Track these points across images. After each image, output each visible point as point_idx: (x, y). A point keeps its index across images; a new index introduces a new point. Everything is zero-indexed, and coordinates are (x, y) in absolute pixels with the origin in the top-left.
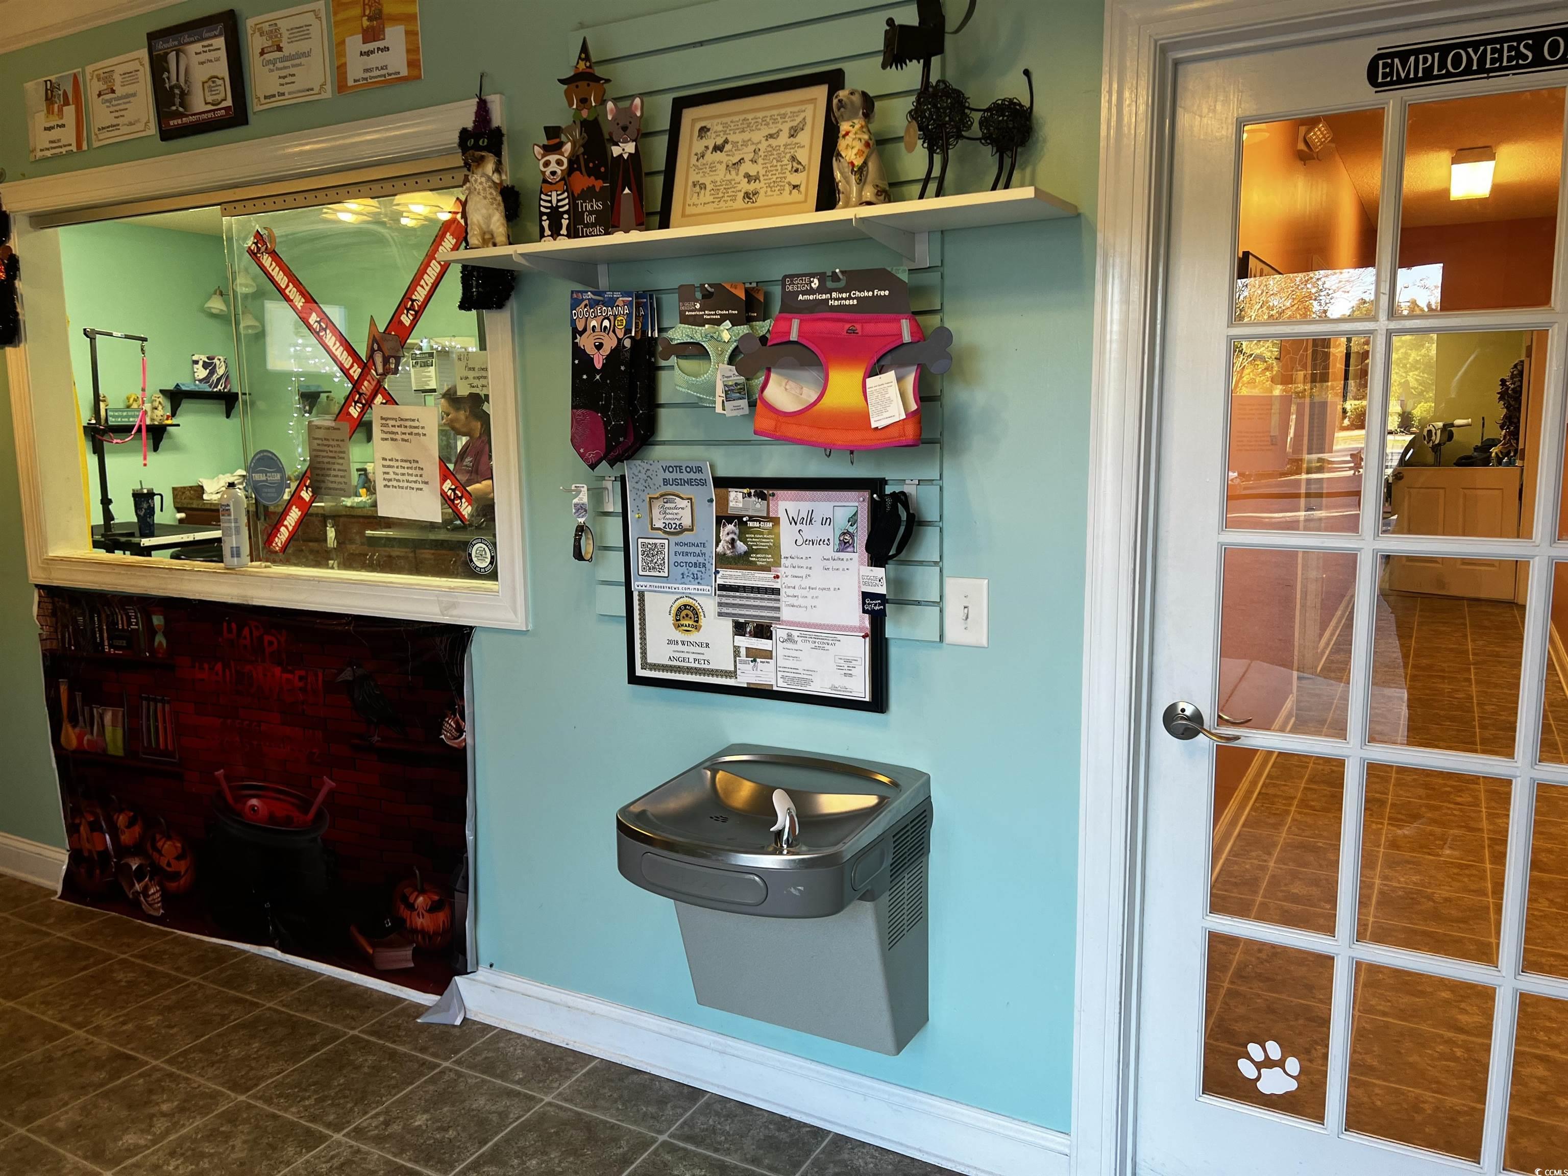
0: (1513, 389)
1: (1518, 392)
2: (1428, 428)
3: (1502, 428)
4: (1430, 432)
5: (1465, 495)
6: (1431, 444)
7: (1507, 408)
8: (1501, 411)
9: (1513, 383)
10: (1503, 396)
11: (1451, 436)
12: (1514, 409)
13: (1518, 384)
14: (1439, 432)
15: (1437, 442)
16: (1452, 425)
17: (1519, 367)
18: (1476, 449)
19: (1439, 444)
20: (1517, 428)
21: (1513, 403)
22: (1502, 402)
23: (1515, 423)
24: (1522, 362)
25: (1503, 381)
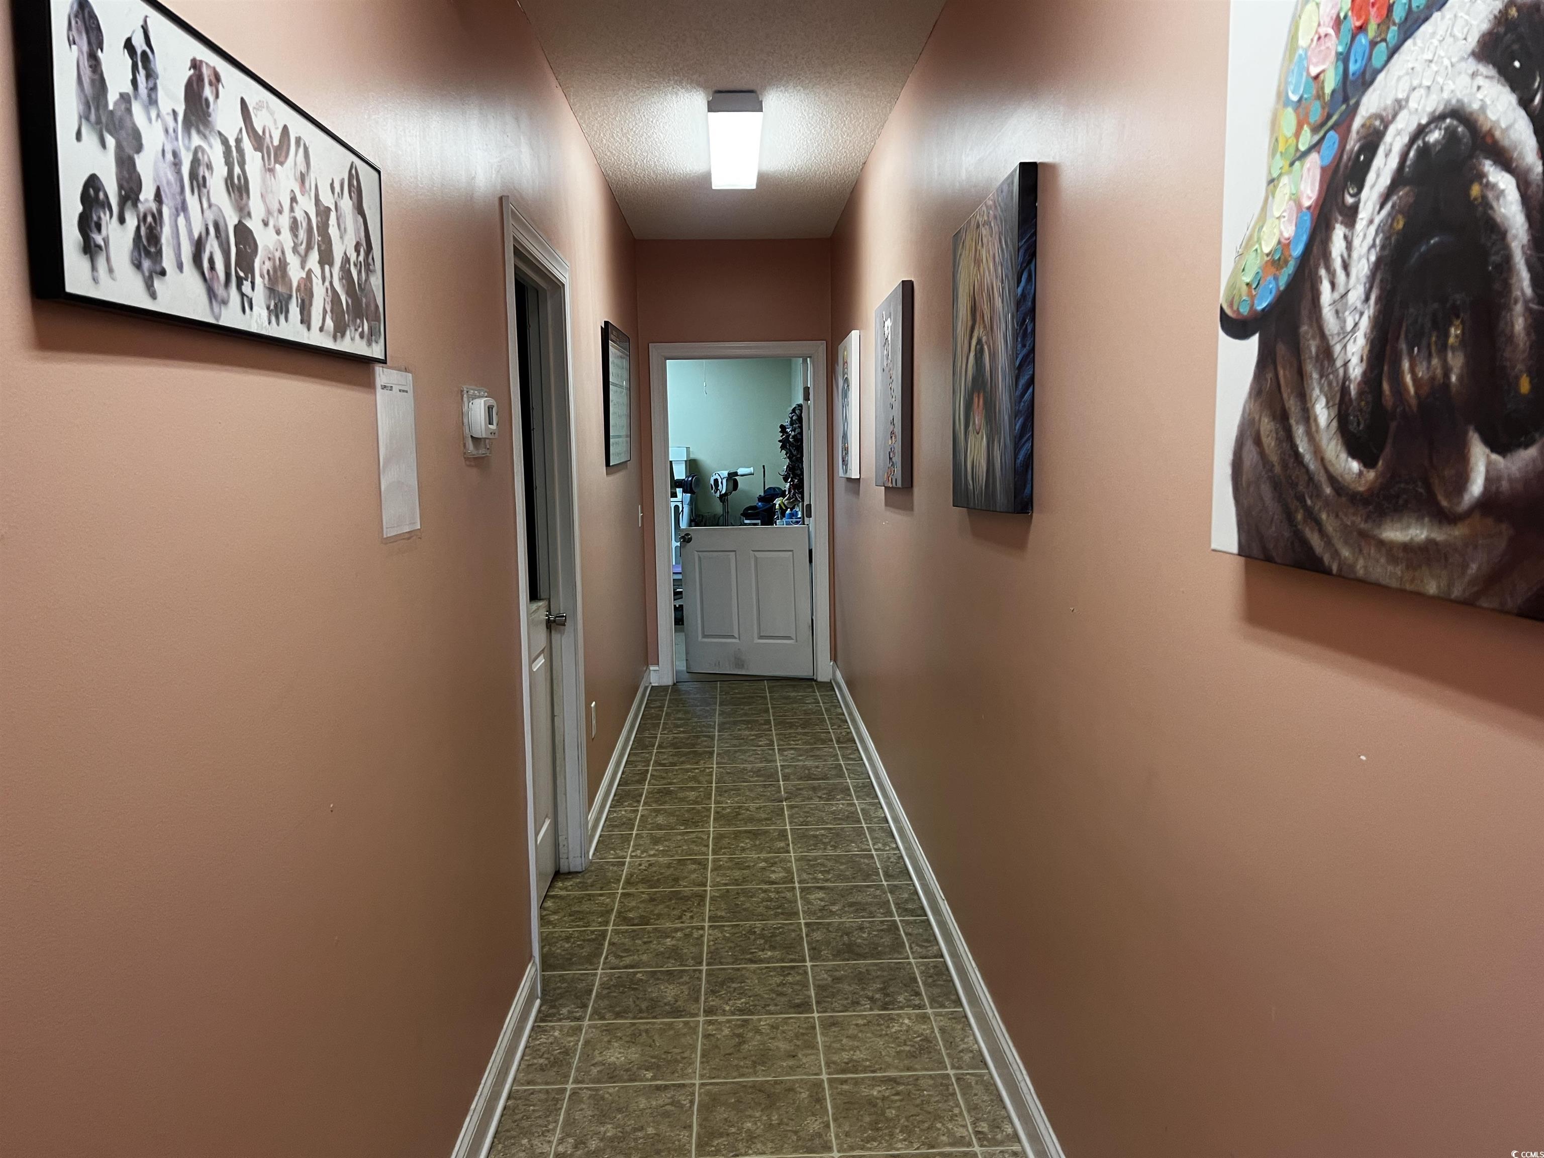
0: (793, 437)
1: (799, 439)
2: (715, 477)
3: (786, 479)
4: (716, 481)
5: (756, 558)
6: (718, 494)
7: (789, 458)
8: (784, 463)
9: (794, 430)
10: (785, 444)
11: (736, 484)
12: (797, 459)
13: (798, 431)
14: (724, 481)
15: (724, 492)
16: (736, 474)
17: (797, 412)
18: (760, 499)
19: (726, 494)
20: (801, 481)
21: (795, 453)
22: (784, 452)
23: (799, 476)
24: (800, 406)
25: (783, 428)
